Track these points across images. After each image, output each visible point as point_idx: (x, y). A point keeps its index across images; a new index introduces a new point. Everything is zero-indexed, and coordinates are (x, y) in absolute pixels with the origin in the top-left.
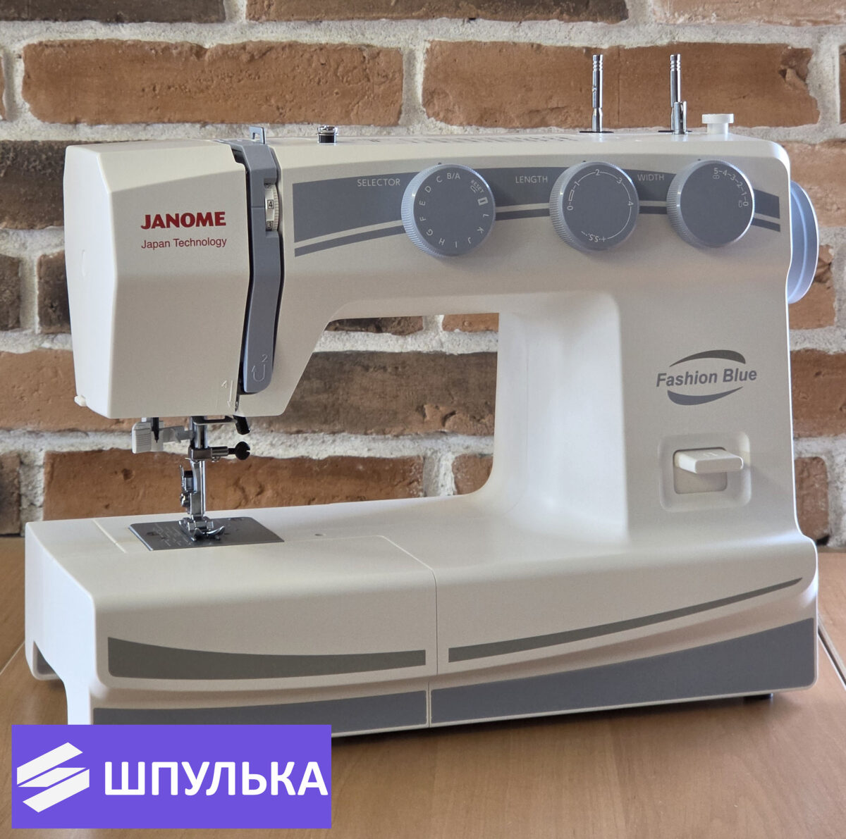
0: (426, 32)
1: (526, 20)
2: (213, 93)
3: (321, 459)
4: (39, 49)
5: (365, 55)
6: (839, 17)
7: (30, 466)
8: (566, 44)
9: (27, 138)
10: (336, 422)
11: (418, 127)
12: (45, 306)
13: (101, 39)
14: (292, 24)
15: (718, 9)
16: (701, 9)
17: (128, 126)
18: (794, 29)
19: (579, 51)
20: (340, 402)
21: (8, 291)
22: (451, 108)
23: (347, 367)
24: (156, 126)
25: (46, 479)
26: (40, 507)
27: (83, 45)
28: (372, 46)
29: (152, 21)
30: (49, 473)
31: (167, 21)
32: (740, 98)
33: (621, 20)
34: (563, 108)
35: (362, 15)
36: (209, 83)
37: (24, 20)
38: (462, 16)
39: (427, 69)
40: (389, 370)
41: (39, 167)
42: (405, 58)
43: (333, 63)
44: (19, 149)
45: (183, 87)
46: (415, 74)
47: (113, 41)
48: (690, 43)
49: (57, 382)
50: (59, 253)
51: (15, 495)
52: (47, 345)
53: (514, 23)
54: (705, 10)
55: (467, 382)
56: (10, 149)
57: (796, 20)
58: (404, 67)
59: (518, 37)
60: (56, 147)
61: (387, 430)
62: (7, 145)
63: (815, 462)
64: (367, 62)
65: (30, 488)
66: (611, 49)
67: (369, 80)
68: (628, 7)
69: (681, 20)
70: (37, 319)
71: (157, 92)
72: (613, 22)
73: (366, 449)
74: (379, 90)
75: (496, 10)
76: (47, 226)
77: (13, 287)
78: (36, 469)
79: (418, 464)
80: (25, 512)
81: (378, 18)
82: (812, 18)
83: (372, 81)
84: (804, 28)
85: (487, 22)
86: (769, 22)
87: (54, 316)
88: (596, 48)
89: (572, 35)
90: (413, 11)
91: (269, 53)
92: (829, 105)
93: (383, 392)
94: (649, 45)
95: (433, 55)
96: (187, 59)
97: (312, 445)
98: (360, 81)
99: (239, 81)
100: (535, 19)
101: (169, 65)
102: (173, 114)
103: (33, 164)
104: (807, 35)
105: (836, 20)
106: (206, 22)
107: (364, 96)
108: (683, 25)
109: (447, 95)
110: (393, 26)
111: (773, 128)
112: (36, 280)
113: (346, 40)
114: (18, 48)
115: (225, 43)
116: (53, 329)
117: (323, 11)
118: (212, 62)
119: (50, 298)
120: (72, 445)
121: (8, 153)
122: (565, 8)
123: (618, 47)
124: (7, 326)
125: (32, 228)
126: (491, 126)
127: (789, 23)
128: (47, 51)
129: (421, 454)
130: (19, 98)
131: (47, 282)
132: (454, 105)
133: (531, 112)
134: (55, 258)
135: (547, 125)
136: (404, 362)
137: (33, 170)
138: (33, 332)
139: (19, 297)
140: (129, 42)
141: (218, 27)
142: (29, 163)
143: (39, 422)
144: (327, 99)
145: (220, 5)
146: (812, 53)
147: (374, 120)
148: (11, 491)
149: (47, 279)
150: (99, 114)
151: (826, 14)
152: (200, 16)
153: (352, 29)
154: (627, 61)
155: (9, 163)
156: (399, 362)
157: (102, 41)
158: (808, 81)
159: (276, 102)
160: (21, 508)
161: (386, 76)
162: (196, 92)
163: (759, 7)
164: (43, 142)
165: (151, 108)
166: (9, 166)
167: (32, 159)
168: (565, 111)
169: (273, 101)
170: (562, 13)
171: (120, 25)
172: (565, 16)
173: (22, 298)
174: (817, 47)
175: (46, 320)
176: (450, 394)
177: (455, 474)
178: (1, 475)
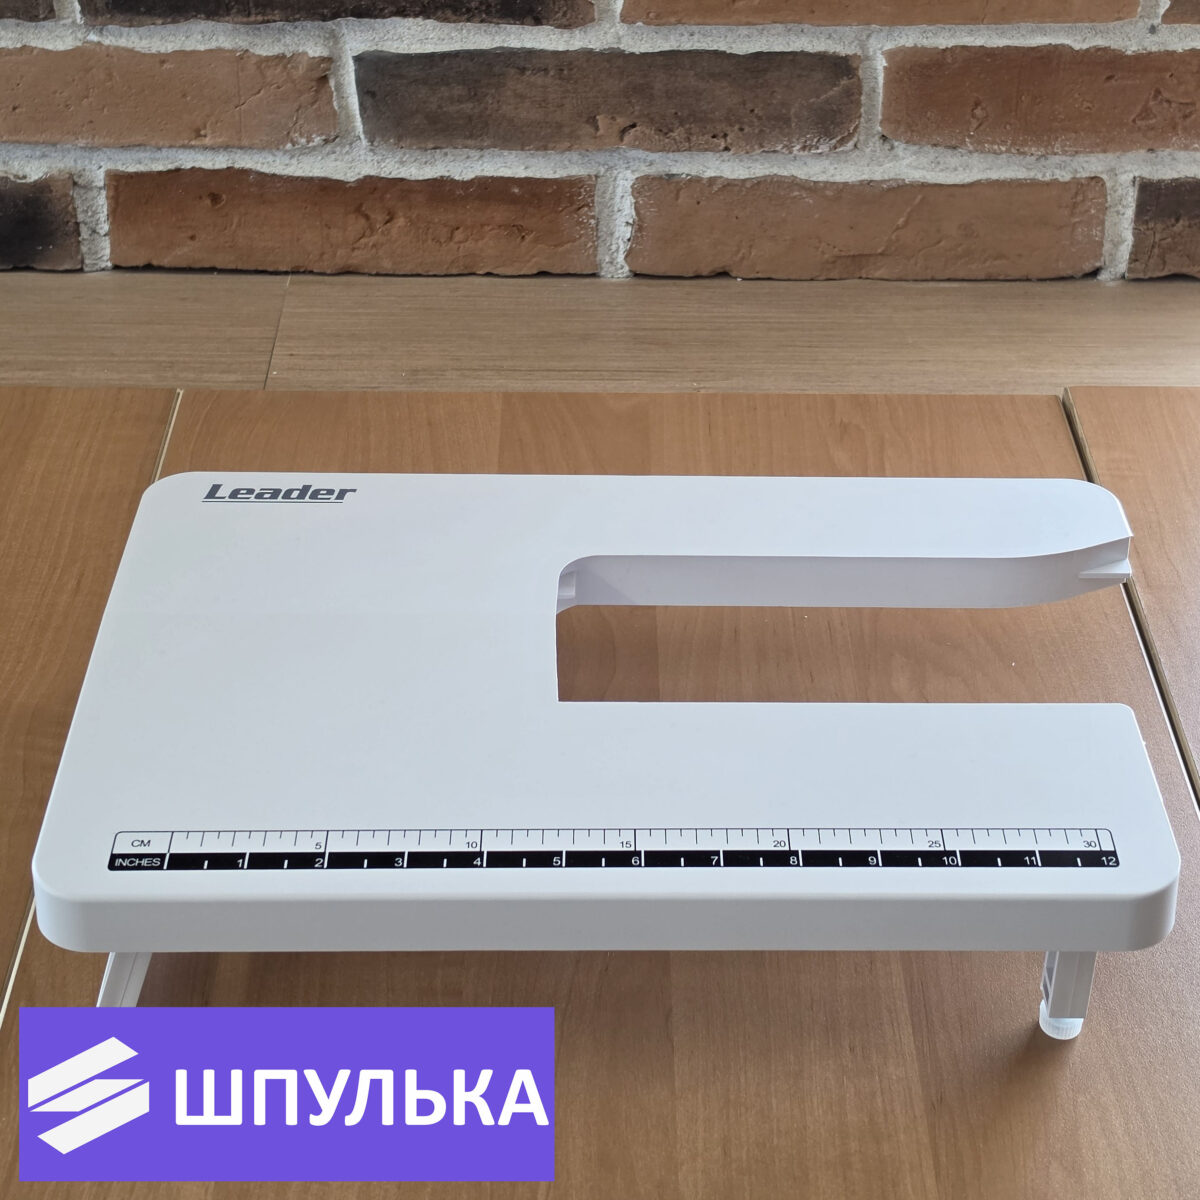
3: (466, 180)
7: (88, 187)
10: (485, 137)
20: (488, 112)
23: (496, 69)
25: (109, 205)
26: (105, 235)
30: (113, 197)
40: (552, 73)
49: (113, 86)
52: (93, 37)
55: (652, 88)
61: (551, 145)
63: (1093, 183)
65: (90, 214)
70: (77, 6)
73: (523, 167)
78: (95, 192)
79: (589, 185)
87: (100, 4)
93: (544, 101)
97: (454, 161)
116: (101, 18)
120: (140, 163)
124: (36, 16)
129: (593, 172)
136: (571, 63)
138: (74, 22)
143: (94, 136)
148: (65, 220)
156: (562, 62)
160: (80, 239)
175: (89, 9)
176: (629, 102)
177: (635, 198)
178: (50, 200)
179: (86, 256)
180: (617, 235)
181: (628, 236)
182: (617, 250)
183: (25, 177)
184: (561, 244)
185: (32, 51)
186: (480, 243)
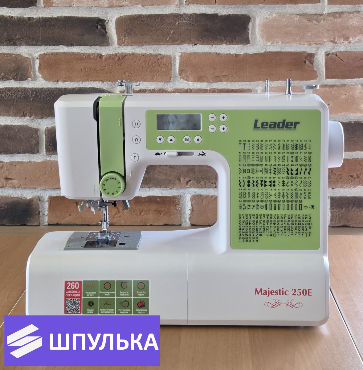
0: (179, 49)
1: (214, 45)
2: (106, 71)
3: (145, 197)
4: (44, 55)
5: (159, 57)
6: (324, 42)
7: (43, 201)
8: (228, 53)
9: (40, 87)
10: (150, 184)
11: (177, 82)
12: (48, 145)
13: (66, 52)
14: (133, 46)
15: (282, 40)
16: (276, 40)
17: (76, 82)
18: (309, 46)
19: (233, 55)
21: (34, 140)
22: (188, 76)
24: (86, 82)
25: (48, 206)
26: (46, 215)
27: (60, 54)
28: (161, 54)
29: (84, 46)
30: (49, 203)
31: (89, 46)
32: (290, 71)
33: (248, 44)
34: (227, 75)
35: (157, 44)
36: (105, 67)
37: (38, 45)
38: (192, 44)
39: (180, 63)
40: (168, 166)
41: (44, 97)
42: (172, 58)
43: (147, 60)
44: (38, 90)
45: (95, 69)
46: (176, 64)
47: (70, 53)
48: (272, 52)
49: (52, 172)
50: (52, 127)
51: (38, 211)
52: (48, 159)
53: (210, 46)
54: (277, 40)
55: (195, 170)
56: (34, 91)
57: (310, 43)
58: (172, 62)
59: (212, 50)
60: (51, 90)
61: (168, 186)
62: (33, 89)
64: (159, 60)
65: (43, 209)
66: (244, 54)
67: (160, 66)
68: (250, 39)
69: (269, 44)
70: (45, 150)
71: (86, 71)
72: (245, 45)
73: (161, 193)
74: (164, 70)
75: (204, 41)
76: (48, 117)
77: (36, 139)
78: (45, 202)
79: (179, 198)
80: (41, 217)
81: (163, 45)
82: (315, 42)
83: (161, 67)
84: (312, 46)
85: (201, 46)
86: (300, 44)
87: (51, 149)
88: (239, 54)
89: (230, 49)
90: (175, 42)
91: (125, 57)
92: (321, 73)
93: (166, 173)
94: (257, 53)
95: (182, 57)
96: (96, 59)
97: (142, 192)
98: (157, 67)
99: (115, 67)
100: (217, 44)
101: (90, 61)
102: (92, 78)
103: (43, 96)
104: (313, 48)
105: (323, 43)
106: (102, 46)
107: (158, 72)
108: (269, 46)
109: (187, 71)
110: (168, 47)
111: (301, 81)
112: (44, 136)
113: (152, 52)
114: (36, 55)
115: (110, 53)
116: (50, 153)
117: (144, 42)
118: (105, 60)
119: (49, 143)
120: (58, 194)
121: (34, 92)
122: (228, 40)
123: (247, 53)
124: (34, 152)
125: (43, 118)
126: (202, 82)
127: (307, 44)
128: (47, 56)
129: (180, 195)
130: (37, 73)
131: (48, 137)
132: (189, 75)
133: (216, 77)
134: (51, 128)
135: (221, 81)
137: (43, 98)
138: (43, 154)
139: (38, 142)
140: (76, 53)
141: (107, 47)
142: (41, 96)
143: (46, 186)
144: (145, 73)
145: (108, 40)
146: (315, 55)
147: (162, 80)
148: (36, 210)
149: (48, 136)
150: (66, 78)
151: (320, 41)
152: (100, 44)
153: (154, 48)
154: (250, 58)
155: (34, 95)
157: (66, 53)
158: (314, 65)
159: (128, 74)
161: (166, 65)
162: (100, 71)
163: (296, 39)
164: (46, 88)
165: (84, 76)
166: (34, 97)
167: (42, 94)
168: (228, 76)
169: (127, 74)
170: (227, 42)
171: (73, 47)
172: (228, 43)
173: (39, 143)
174: (317, 52)
175: (48, 150)
176: (189, 174)
177: (191, 201)
178: (33, 204)
179: (41, 221)
180: (186, 213)
181: (190, 213)
182: (187, 218)
183: (26, 198)
184: (171, 216)
185: (32, 162)
186: (149, 215)
